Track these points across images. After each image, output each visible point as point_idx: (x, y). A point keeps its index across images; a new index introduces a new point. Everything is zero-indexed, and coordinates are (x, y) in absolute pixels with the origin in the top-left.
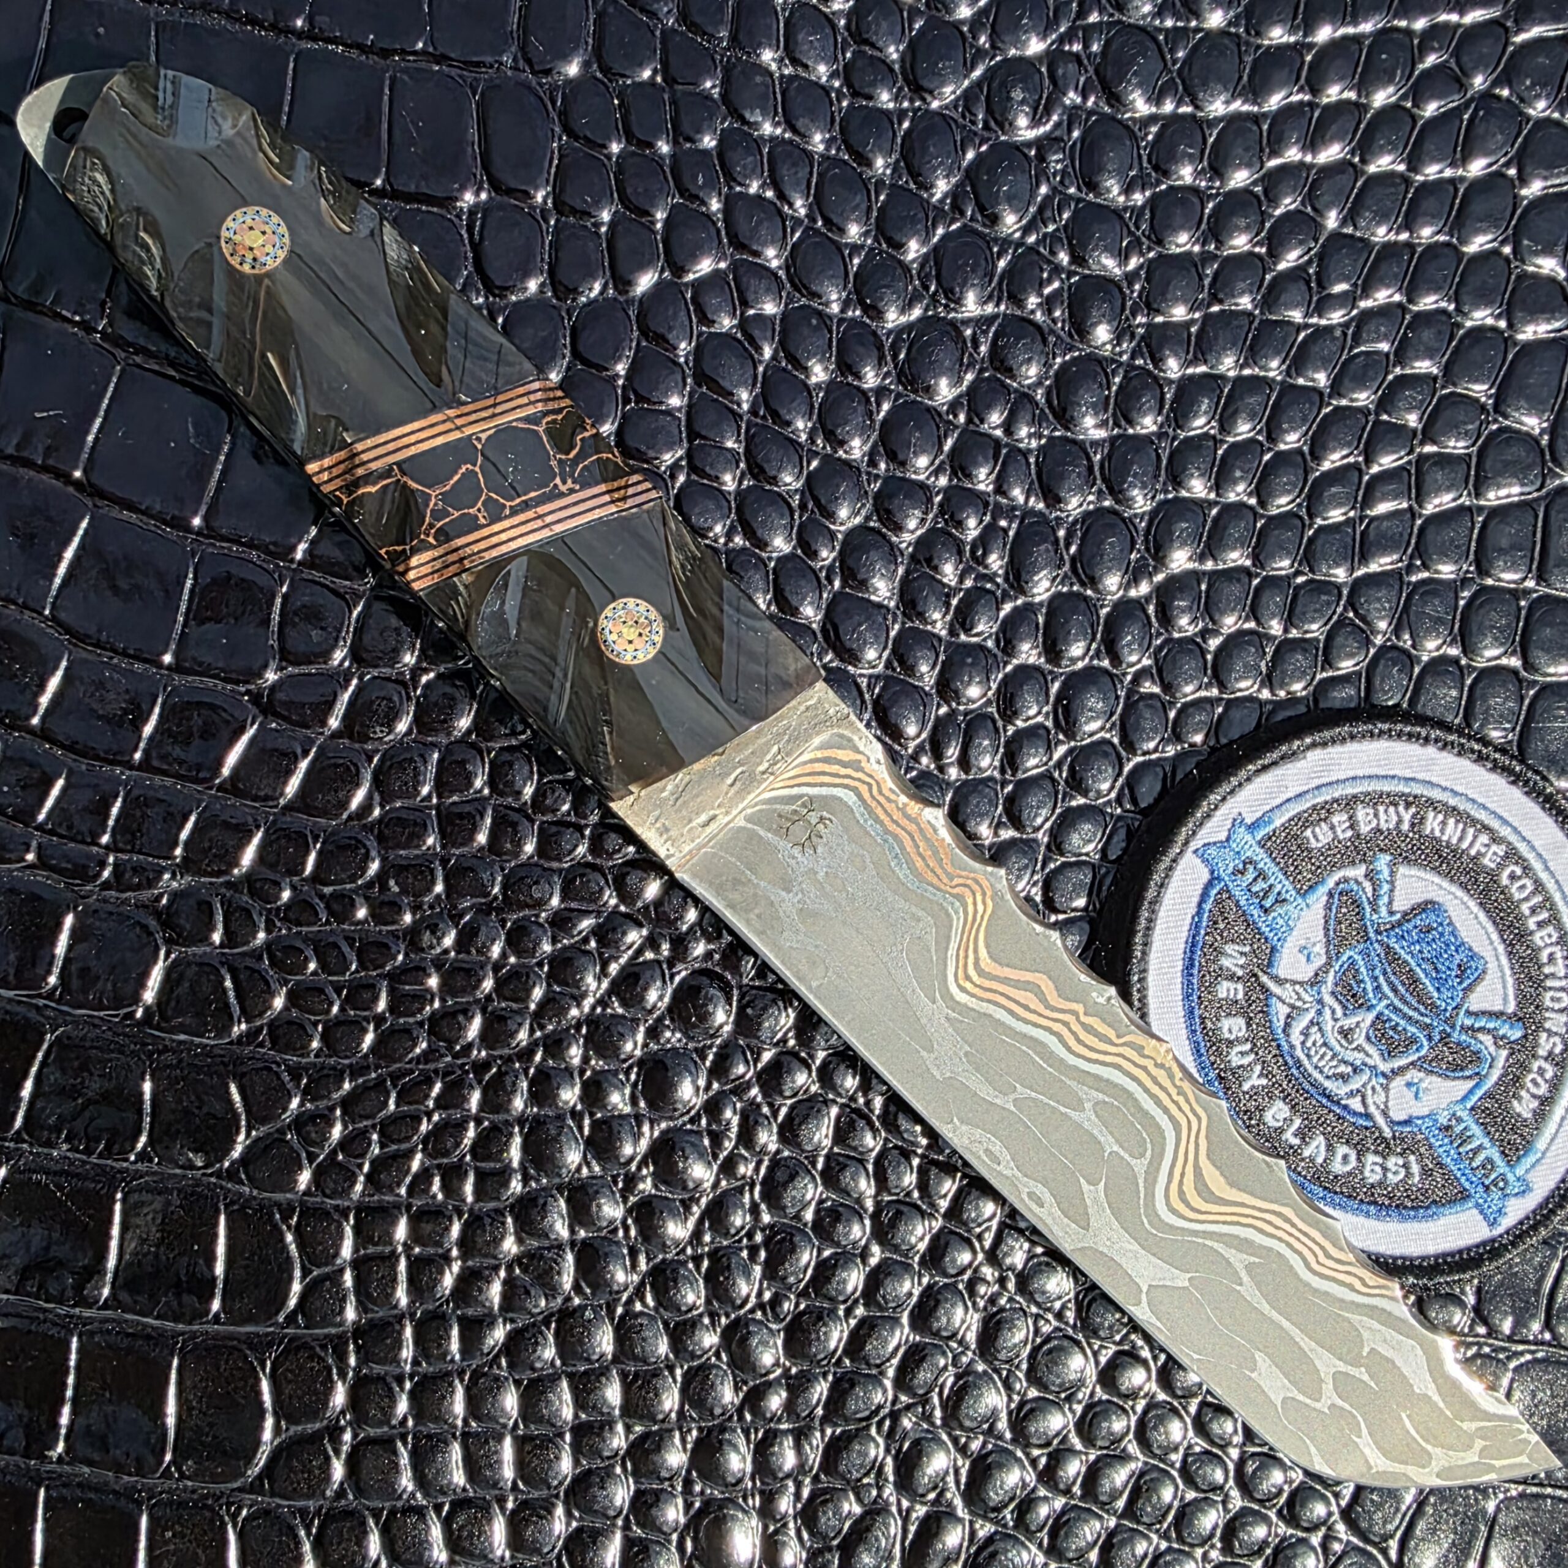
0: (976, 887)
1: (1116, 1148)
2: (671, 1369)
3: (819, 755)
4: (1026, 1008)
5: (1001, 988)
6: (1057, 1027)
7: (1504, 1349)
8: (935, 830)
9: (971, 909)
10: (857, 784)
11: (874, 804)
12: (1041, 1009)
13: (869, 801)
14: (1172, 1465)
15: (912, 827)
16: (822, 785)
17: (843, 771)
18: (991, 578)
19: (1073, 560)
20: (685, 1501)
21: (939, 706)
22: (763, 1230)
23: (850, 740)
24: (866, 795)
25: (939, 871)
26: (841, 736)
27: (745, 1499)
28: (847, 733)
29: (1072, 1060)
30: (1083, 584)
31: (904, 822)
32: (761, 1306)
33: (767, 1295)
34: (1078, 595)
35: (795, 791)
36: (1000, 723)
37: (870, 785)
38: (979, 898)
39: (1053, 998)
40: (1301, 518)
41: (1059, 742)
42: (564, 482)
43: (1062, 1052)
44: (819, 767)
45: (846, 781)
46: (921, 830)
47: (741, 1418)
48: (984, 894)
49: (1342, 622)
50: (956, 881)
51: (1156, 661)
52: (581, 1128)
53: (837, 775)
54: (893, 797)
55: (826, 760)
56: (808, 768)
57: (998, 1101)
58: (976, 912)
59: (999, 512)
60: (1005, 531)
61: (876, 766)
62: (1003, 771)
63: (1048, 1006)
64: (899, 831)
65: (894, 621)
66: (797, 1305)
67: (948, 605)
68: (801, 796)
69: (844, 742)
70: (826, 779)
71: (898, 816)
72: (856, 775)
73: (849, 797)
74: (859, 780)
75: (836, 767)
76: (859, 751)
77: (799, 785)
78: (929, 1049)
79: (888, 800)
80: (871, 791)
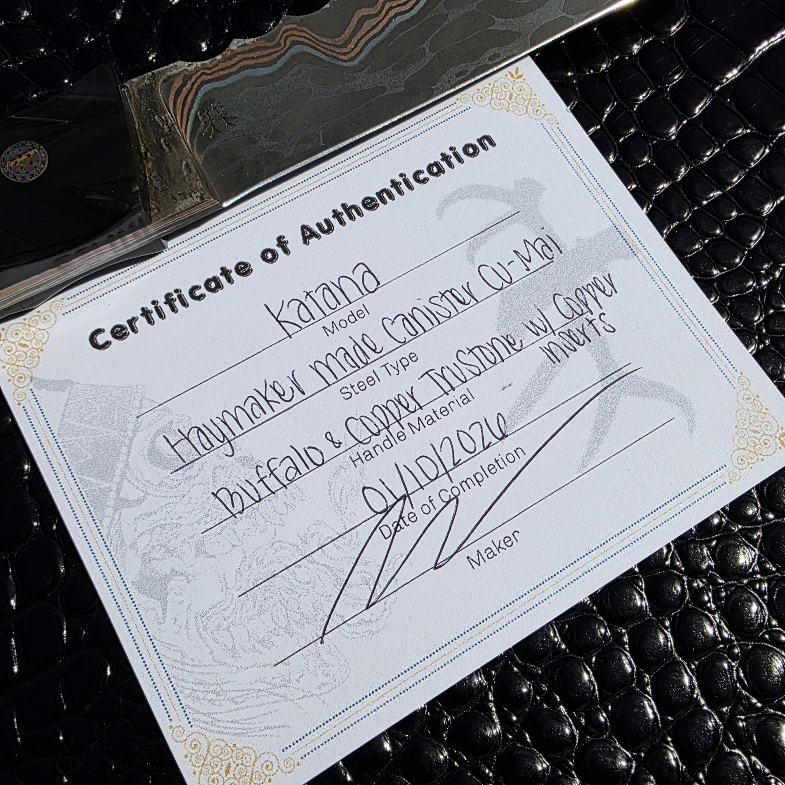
0: (289, 33)
1: (475, 4)
3: (172, 97)
4: (374, 27)
5: (358, 37)
6: (392, 13)
8: (245, 45)
9: (301, 39)
10: (199, 81)
11: (216, 75)
12: (378, 19)
13: (213, 77)
15: (239, 57)
16: (193, 101)
17: (188, 86)
23: (170, 77)
24: (209, 77)
25: (273, 50)
26: (165, 81)
28: (164, 77)
29: (414, 12)
31: (233, 61)
35: (191, 118)
37: (203, 74)
38: (296, 33)
39: (373, 11)
43: (408, 16)
44: (180, 99)
45: (195, 87)
46: (243, 53)
48: (295, 29)
50: (282, 41)
53: (190, 91)
54: (215, 62)
55: (178, 93)
56: (179, 106)
57: (427, 60)
58: (305, 37)
61: (192, 67)
63: (377, 15)
64: (238, 66)
68: (196, 115)
69: (169, 81)
70: (190, 98)
71: (229, 63)
72: (193, 80)
73: (207, 87)
74: (197, 78)
75: (184, 89)
76: (179, 74)
77: (188, 115)
78: (384, 89)
79: (216, 65)
80: (207, 74)
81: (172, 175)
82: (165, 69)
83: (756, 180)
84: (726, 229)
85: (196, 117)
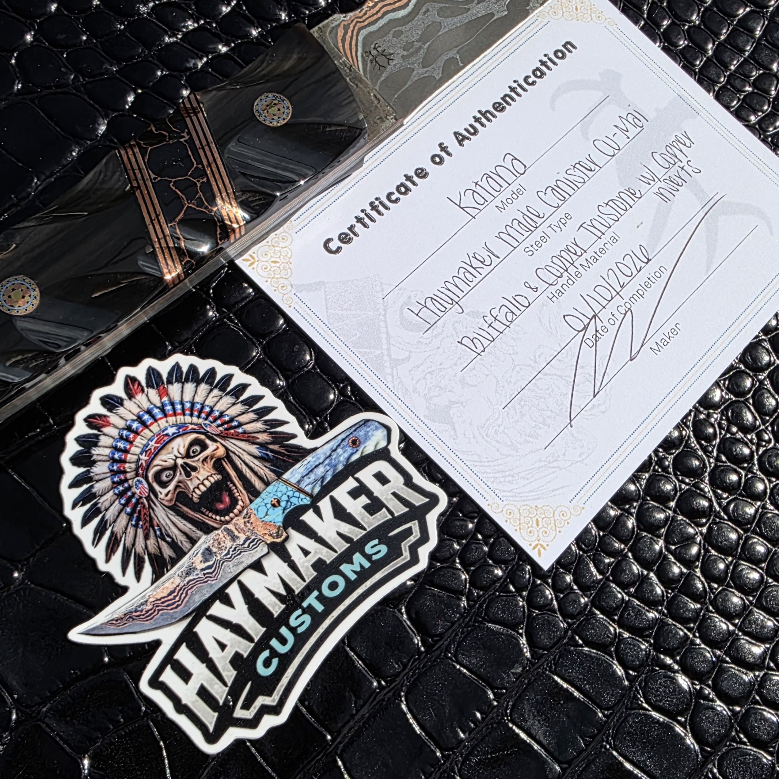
3: (340, 44)
10: (356, 28)
11: (367, 21)
13: (366, 23)
16: (356, 45)
17: (349, 34)
23: (333, 28)
24: (363, 24)
26: (331, 32)
28: (329, 29)
31: (377, 9)
35: (360, 59)
37: (357, 22)
42: (184, 137)
44: (347, 45)
45: (355, 33)
53: (352, 38)
54: (364, 11)
55: (343, 41)
56: (348, 50)
61: (348, 18)
64: (382, 12)
68: (362, 56)
69: (334, 31)
70: (354, 42)
71: (374, 11)
72: (351, 28)
73: (364, 32)
74: (354, 27)
75: (347, 37)
76: (339, 25)
77: (357, 57)
78: (493, 15)
79: (365, 14)
80: (360, 22)
81: (367, 105)
82: (328, 23)
83: (764, 45)
84: (754, 85)
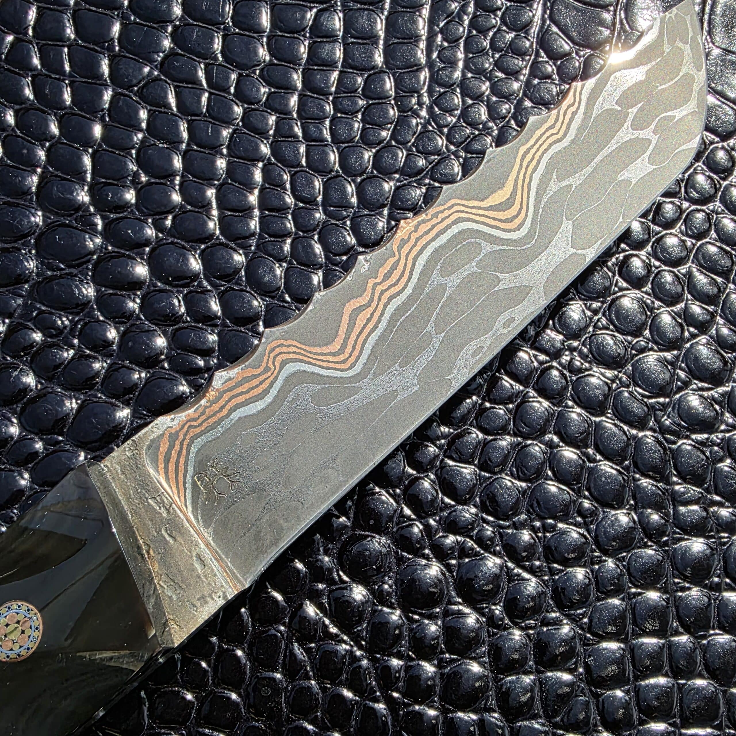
0: (276, 351)
1: (474, 264)
2: (631, 597)
3: (161, 466)
4: (369, 320)
5: (353, 336)
6: (385, 299)
7: (619, 33)
8: (230, 379)
9: (291, 356)
10: (188, 438)
11: (205, 425)
12: (371, 309)
13: (203, 427)
14: (694, 245)
15: (226, 397)
16: (186, 464)
17: (177, 447)
18: (74, 324)
19: (69, 266)
20: (726, 590)
21: (163, 368)
22: (532, 520)
23: (153, 441)
24: (198, 430)
25: (261, 378)
26: (149, 447)
27: (725, 544)
28: (147, 443)
29: (409, 291)
30: (89, 261)
31: (222, 402)
32: (586, 525)
33: (579, 519)
34: (95, 266)
35: (189, 485)
36: (182, 325)
37: (190, 427)
38: (284, 349)
39: (363, 300)
40: (64, 115)
41: (200, 285)
43: (403, 297)
44: (172, 467)
46: (230, 390)
47: (666, 544)
48: (282, 345)
49: (140, 94)
50: (270, 365)
51: (150, 215)
52: (452, 661)
53: (180, 453)
54: (201, 410)
55: (167, 461)
56: (172, 475)
57: (436, 346)
58: (294, 353)
59: (26, 315)
60: (41, 312)
61: (176, 422)
62: (216, 326)
63: (369, 304)
64: (228, 407)
65: (96, 397)
66: (585, 497)
67: (89, 356)
68: (193, 482)
69: (154, 445)
70: (182, 461)
71: (216, 407)
72: (181, 438)
73: (199, 442)
74: (185, 435)
75: (173, 452)
76: (162, 435)
77: (185, 483)
78: (395, 393)
79: (203, 413)
80: (196, 427)
81: (185, 574)
82: (146, 433)
85: (194, 484)
